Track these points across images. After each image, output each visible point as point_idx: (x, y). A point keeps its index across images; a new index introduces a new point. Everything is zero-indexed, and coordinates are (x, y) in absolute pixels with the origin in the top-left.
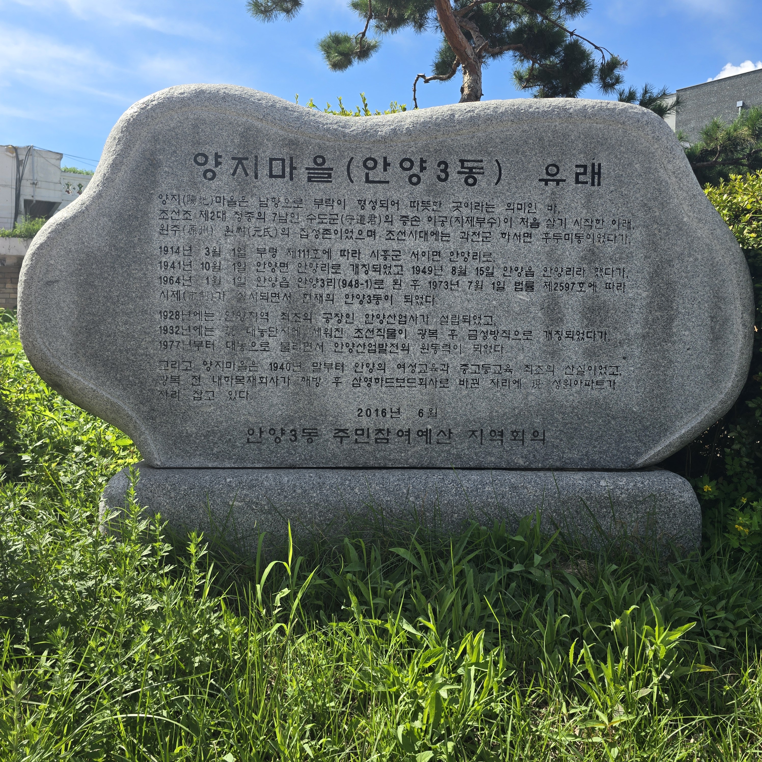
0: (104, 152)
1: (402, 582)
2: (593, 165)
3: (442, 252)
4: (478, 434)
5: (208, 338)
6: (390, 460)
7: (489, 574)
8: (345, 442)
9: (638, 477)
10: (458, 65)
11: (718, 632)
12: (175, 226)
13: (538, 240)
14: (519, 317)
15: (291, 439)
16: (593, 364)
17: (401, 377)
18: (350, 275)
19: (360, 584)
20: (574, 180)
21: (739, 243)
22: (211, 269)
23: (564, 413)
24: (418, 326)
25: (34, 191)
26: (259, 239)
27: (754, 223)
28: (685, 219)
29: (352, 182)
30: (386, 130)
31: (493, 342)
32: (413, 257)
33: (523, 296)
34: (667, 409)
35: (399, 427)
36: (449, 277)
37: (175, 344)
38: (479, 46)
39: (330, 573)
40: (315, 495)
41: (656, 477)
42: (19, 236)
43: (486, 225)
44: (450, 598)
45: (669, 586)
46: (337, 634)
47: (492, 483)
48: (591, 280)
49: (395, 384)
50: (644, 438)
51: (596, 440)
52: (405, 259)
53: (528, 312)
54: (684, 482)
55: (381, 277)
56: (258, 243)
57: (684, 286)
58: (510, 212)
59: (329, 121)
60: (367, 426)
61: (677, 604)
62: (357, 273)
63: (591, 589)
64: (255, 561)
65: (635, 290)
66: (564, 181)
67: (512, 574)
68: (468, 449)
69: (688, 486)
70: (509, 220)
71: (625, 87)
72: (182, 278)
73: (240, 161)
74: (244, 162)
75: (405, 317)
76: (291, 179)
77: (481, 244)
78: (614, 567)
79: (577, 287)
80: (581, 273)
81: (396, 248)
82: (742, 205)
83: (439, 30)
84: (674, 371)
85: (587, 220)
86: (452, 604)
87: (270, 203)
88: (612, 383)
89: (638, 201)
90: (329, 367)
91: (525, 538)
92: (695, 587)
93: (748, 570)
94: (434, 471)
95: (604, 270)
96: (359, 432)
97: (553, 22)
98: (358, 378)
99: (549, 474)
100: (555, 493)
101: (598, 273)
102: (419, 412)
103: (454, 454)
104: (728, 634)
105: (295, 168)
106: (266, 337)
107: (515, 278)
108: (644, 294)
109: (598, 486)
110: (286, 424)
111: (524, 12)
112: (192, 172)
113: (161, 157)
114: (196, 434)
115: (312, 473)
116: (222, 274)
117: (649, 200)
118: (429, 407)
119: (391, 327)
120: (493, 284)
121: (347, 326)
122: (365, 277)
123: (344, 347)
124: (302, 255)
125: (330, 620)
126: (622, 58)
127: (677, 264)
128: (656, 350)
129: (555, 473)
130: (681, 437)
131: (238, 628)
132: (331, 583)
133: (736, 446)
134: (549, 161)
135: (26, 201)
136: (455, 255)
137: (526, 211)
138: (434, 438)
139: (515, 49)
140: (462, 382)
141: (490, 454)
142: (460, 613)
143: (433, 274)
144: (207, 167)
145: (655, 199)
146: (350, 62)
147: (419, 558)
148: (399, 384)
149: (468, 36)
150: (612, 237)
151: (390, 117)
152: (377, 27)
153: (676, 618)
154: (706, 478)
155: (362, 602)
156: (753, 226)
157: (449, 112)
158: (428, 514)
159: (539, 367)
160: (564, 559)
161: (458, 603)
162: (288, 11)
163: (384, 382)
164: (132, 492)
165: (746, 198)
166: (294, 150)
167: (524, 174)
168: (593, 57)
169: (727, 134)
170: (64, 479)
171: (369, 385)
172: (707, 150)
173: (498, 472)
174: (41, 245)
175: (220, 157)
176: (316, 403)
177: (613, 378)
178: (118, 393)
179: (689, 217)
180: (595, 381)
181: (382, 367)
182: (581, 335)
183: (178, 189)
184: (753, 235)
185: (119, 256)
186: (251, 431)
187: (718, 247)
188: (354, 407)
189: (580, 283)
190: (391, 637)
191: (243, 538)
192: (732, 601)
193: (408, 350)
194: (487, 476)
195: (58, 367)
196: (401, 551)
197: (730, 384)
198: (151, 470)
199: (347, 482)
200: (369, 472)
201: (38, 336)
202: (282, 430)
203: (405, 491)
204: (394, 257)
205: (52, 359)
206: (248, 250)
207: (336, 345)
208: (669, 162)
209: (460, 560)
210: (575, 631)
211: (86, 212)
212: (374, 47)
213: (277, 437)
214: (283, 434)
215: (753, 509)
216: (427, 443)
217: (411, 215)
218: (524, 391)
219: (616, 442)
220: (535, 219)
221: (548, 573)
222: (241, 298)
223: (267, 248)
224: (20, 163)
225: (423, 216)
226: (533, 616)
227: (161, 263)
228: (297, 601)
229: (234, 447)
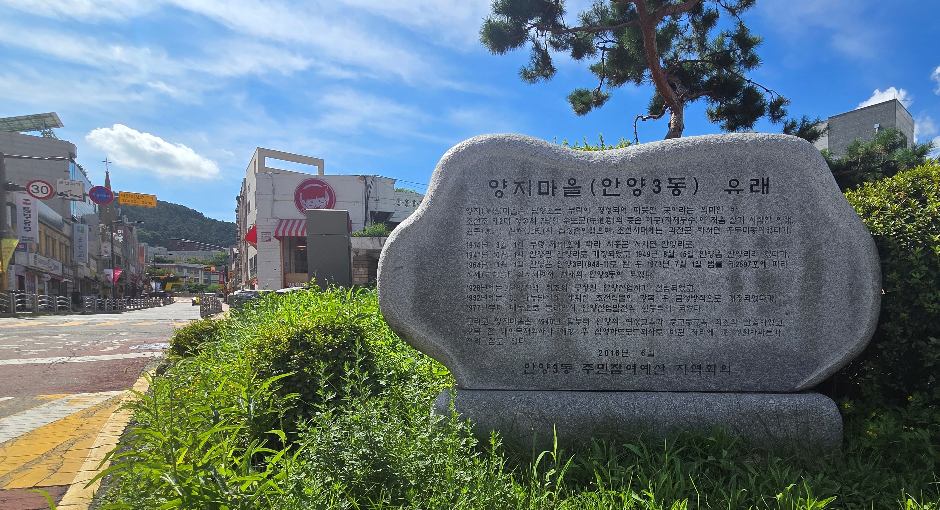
0: (431, 182)
1: (631, 467)
2: (763, 179)
3: (657, 241)
4: (683, 367)
5: (498, 303)
6: (622, 386)
7: (691, 463)
8: (590, 373)
9: (797, 397)
10: (666, 107)
11: (853, 505)
12: (477, 229)
13: (724, 232)
14: (711, 286)
15: (553, 371)
16: (764, 318)
17: (629, 328)
18: (593, 258)
19: (602, 468)
20: (750, 190)
21: (870, 231)
22: (500, 257)
23: (743, 353)
24: (641, 293)
25: (377, 205)
26: (532, 235)
27: (881, 216)
28: (830, 216)
29: (594, 195)
30: (618, 159)
31: (693, 303)
32: (637, 245)
33: (714, 271)
34: (818, 350)
35: (628, 363)
36: (662, 258)
37: (477, 307)
38: (681, 93)
39: (582, 461)
40: (570, 408)
41: (809, 398)
42: (368, 236)
43: (687, 222)
44: (664, 478)
45: (818, 473)
46: (588, 500)
47: (693, 401)
48: (762, 259)
49: (625, 333)
50: (801, 371)
51: (766, 372)
52: (631, 247)
53: (717, 282)
54: (830, 401)
55: (615, 260)
56: (531, 238)
57: (830, 262)
58: (704, 213)
59: (579, 155)
60: (606, 362)
61: (824, 485)
62: (598, 257)
63: (762, 474)
64: (532, 452)
65: (794, 266)
66: (743, 190)
67: (707, 463)
68: (676, 378)
69: (833, 404)
70: (704, 218)
71: (788, 118)
72: (481, 263)
73: (519, 184)
74: (522, 184)
75: (632, 286)
76: (553, 195)
77: (684, 235)
78: (779, 459)
79: (752, 265)
80: (756, 254)
81: (625, 239)
82: (872, 204)
83: (652, 83)
84: (823, 322)
85: (759, 217)
86: (666, 482)
87: (539, 211)
88: (778, 332)
89: (795, 204)
90: (579, 321)
91: (716, 439)
92: (837, 473)
93: (876, 463)
94: (653, 393)
95: (772, 253)
96: (600, 366)
97: (735, 74)
98: (599, 329)
99: (733, 395)
100: (737, 408)
101: (768, 254)
102: (642, 353)
103: (666, 382)
104: (860, 506)
105: (556, 188)
106: (537, 301)
107: (708, 258)
108: (801, 269)
109: (768, 403)
110: (550, 361)
111: (714, 68)
112: (488, 192)
113: (468, 184)
114: (491, 367)
115: (569, 394)
116: (508, 260)
117: (804, 202)
118: (649, 349)
119: (622, 294)
120: (693, 263)
121: (591, 293)
122: (604, 260)
123: (590, 308)
124: (560, 245)
125: (582, 490)
126: (786, 97)
127: (824, 248)
128: (810, 308)
129: (738, 395)
130: (828, 369)
131: (522, 494)
132: (582, 467)
133: (869, 376)
134: (732, 177)
135: (371, 212)
136: (666, 243)
137: (716, 212)
138: (653, 370)
139: (708, 94)
140: (671, 332)
141: (691, 381)
142: (671, 488)
143: (650, 257)
144: (498, 189)
145: (808, 202)
146: (589, 109)
147: (643, 452)
148: (628, 333)
149: (673, 87)
150: (777, 229)
151: (620, 150)
152: (608, 83)
153: (823, 494)
154: (846, 398)
155: (604, 479)
156: (881, 219)
157: (661, 146)
158: (648, 422)
159: (726, 320)
160: (744, 453)
161: (669, 481)
162: (546, 76)
163: (617, 332)
164: (452, 404)
165: (875, 198)
166: (555, 175)
167: (714, 186)
168: (764, 97)
169: (866, 149)
170: (408, 397)
171: (607, 334)
172: (851, 162)
173: (697, 394)
174: (392, 243)
175: (506, 182)
176: (570, 346)
177: (778, 328)
178: (441, 340)
179: (833, 213)
180: (766, 330)
181: (616, 321)
182: (756, 298)
183: (479, 204)
184: (881, 225)
185: (441, 250)
186: (527, 366)
187: (854, 235)
188: (597, 349)
189: (754, 262)
190: (624, 503)
191: (523, 436)
192: (864, 482)
193: (634, 309)
194: (690, 396)
195: (403, 323)
196: (631, 447)
197: (864, 332)
198: (463, 391)
199: (593, 400)
200: (607, 393)
201: (391, 303)
202: (548, 364)
203: (632, 407)
204: (624, 246)
205: (399, 318)
206: (525, 244)
207: (584, 306)
208: (818, 175)
209: (671, 453)
210: (751, 501)
211: (420, 221)
212: (607, 97)
213: (545, 370)
214: (548, 367)
215: (880, 420)
216: (647, 374)
217: (635, 216)
218: (715, 338)
219: (781, 373)
220: (722, 218)
221: (732, 463)
222: (520, 276)
223: (537, 242)
224: (367, 187)
225: (644, 217)
226: (722, 490)
227: (467, 253)
228: (561, 477)
229: (516, 376)
